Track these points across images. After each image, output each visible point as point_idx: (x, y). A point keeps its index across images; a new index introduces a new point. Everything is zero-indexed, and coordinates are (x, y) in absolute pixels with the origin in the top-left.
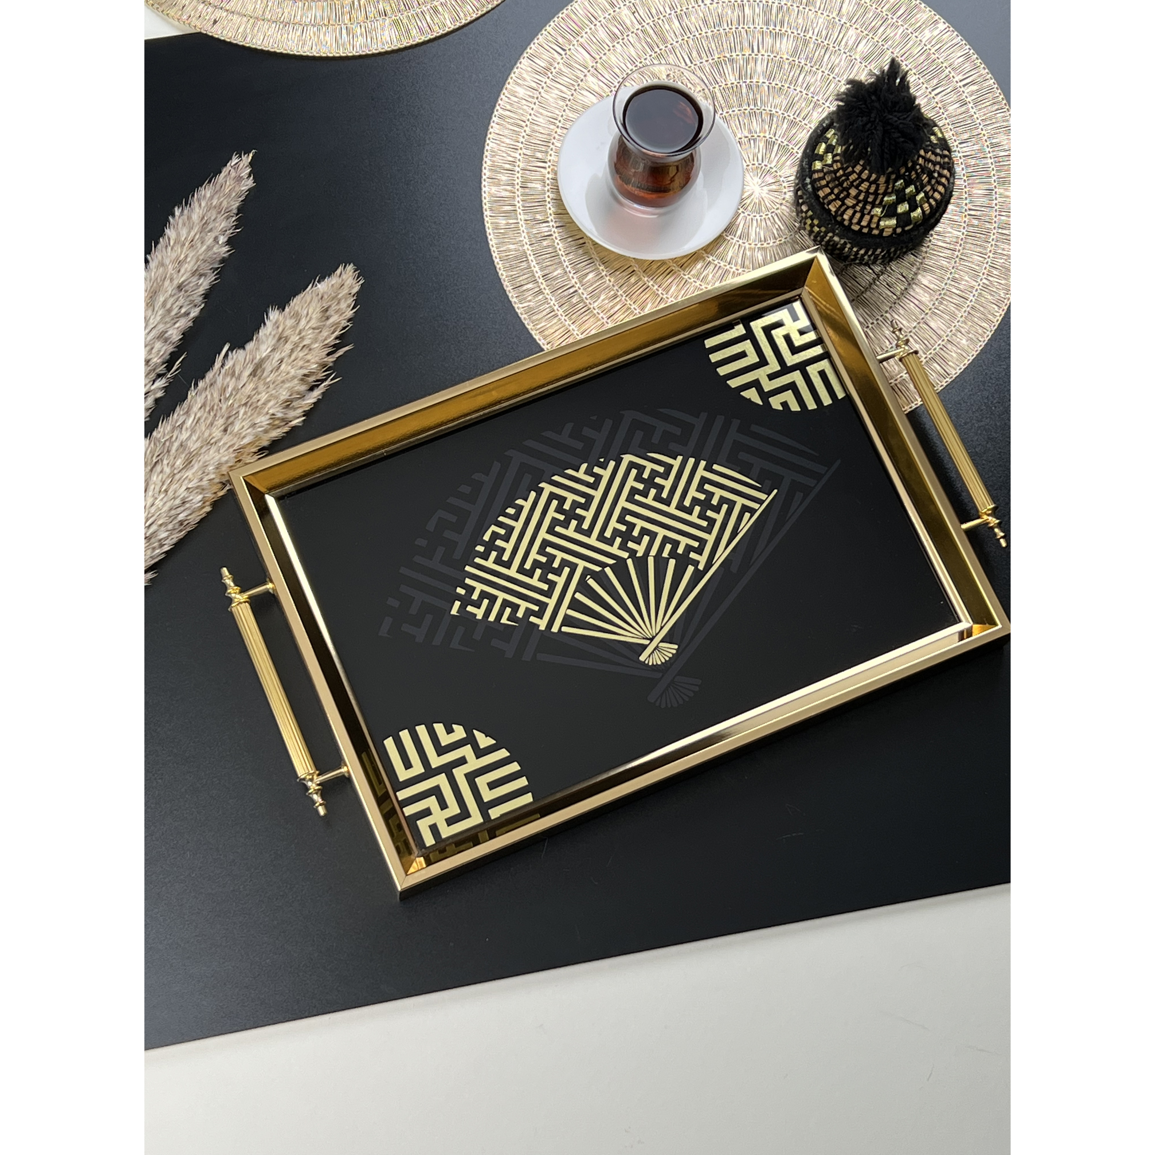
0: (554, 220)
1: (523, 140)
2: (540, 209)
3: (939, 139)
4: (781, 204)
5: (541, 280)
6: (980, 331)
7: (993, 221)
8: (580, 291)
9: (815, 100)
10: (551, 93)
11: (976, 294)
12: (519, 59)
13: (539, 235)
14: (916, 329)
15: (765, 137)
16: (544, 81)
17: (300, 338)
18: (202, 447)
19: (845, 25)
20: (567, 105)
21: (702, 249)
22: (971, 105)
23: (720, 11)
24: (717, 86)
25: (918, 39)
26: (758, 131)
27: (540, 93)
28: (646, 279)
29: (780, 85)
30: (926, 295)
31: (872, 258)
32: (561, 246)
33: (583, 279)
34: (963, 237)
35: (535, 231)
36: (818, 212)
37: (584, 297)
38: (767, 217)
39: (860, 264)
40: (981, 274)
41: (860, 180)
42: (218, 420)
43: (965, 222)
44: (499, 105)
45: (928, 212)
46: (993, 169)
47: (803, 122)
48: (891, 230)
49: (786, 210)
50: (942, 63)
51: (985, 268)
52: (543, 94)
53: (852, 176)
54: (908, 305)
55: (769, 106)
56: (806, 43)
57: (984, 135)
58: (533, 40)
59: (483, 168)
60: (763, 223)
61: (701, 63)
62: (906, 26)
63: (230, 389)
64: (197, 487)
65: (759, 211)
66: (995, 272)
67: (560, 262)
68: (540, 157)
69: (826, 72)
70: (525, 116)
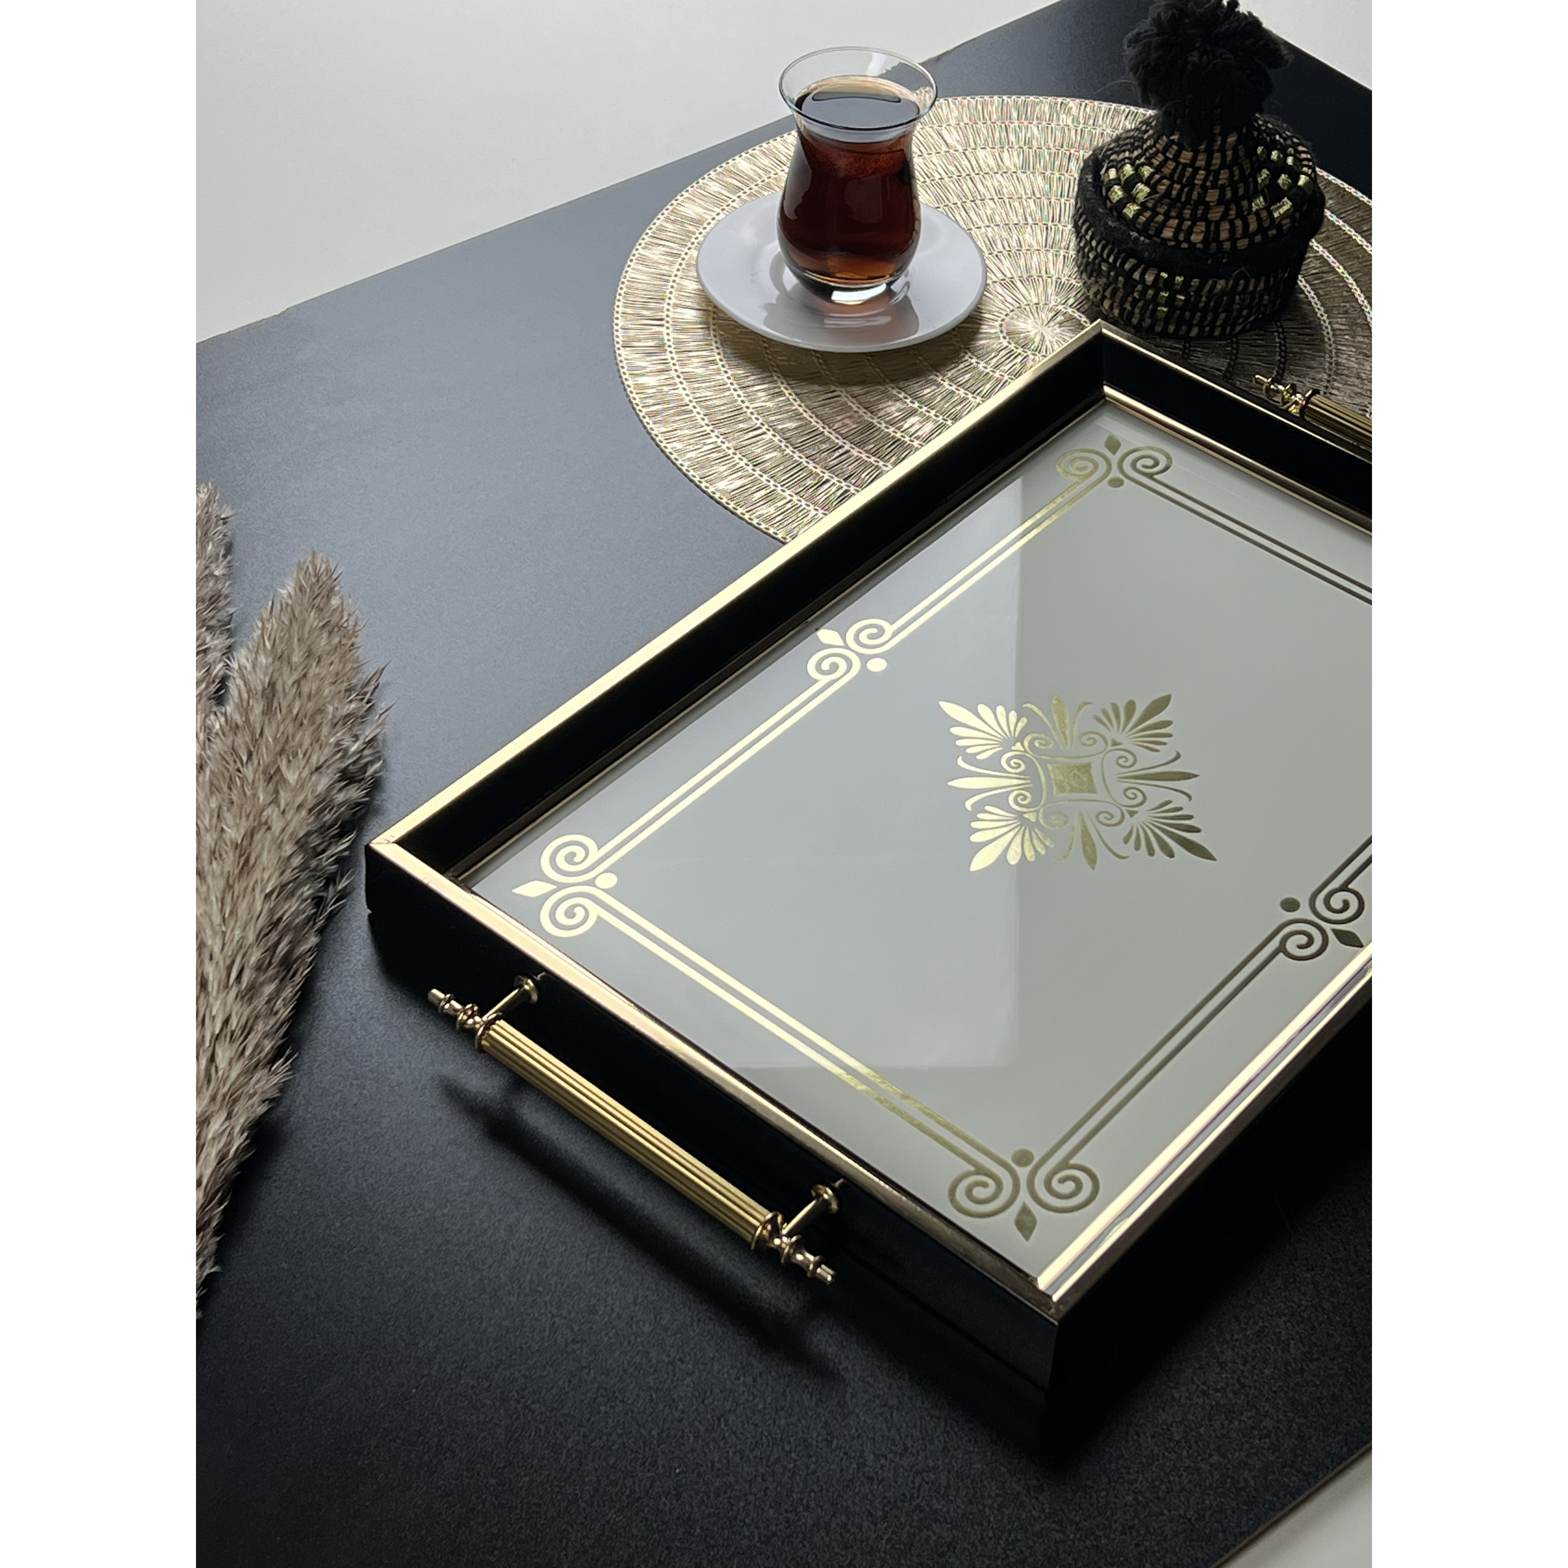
0: (834, 475)
1: (707, 422)
2: (803, 474)
9: (1011, 226)
10: (691, 363)
12: (615, 352)
13: (832, 498)
15: (995, 282)
16: (669, 357)
19: (967, 153)
20: (723, 366)
25: (1062, 125)
27: (676, 370)
35: (821, 498)
41: (1213, 173)
44: (637, 405)
48: (1288, 221)
52: (680, 370)
53: (1198, 177)
58: (611, 328)
62: (1035, 122)
69: (996, 198)
70: (682, 400)
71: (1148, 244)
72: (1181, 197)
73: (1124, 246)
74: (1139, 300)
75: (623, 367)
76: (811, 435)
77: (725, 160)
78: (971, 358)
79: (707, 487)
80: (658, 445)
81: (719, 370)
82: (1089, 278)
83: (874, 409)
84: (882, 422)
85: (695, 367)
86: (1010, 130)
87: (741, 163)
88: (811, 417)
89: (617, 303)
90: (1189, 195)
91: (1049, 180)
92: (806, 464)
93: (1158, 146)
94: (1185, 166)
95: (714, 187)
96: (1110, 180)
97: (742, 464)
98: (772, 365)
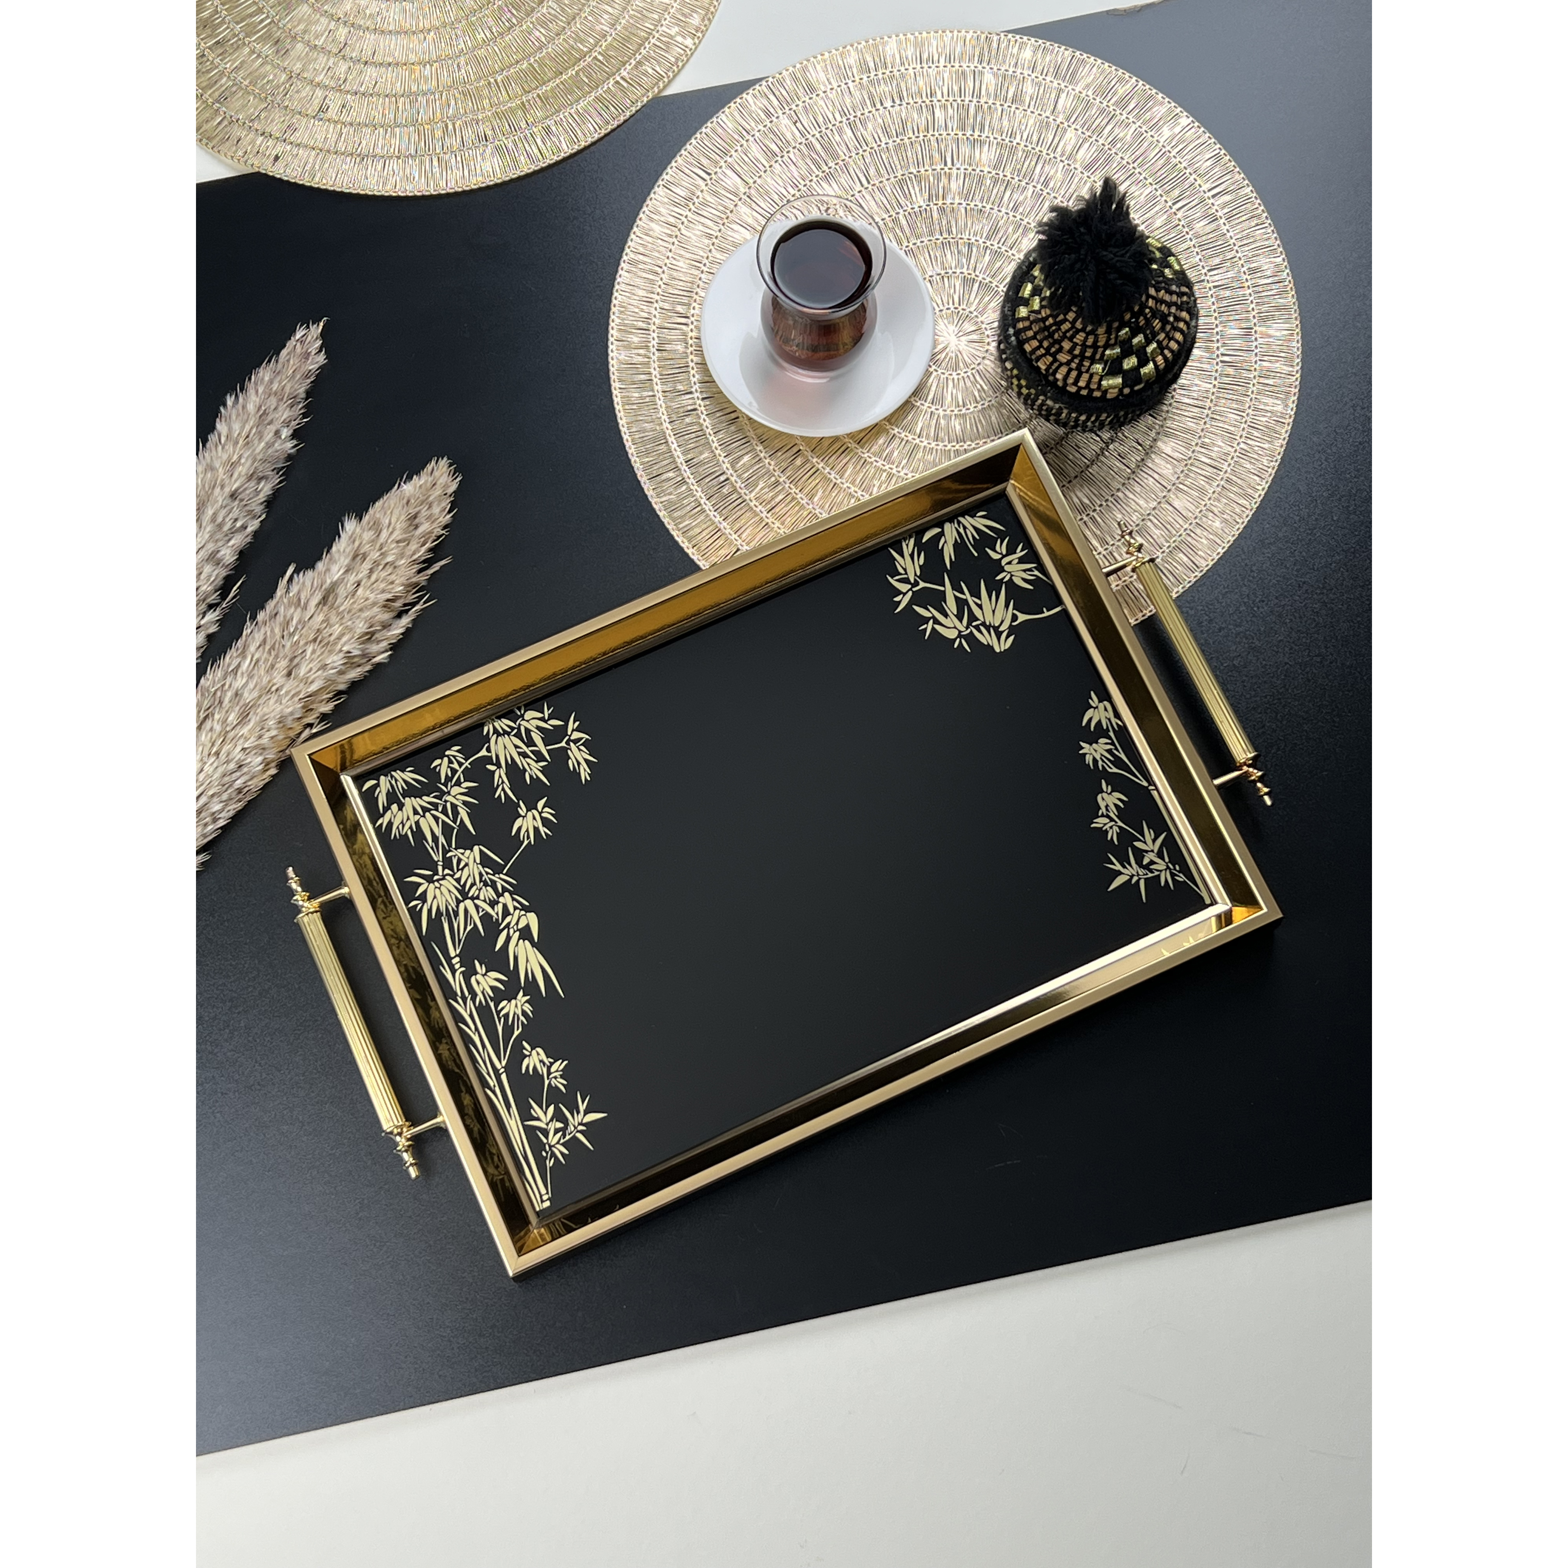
0: (699, 390)
1: (659, 290)
2: (682, 377)
3: (1175, 272)
4: (984, 358)
5: (684, 467)
6: (1238, 510)
7: (1252, 369)
8: (733, 479)
9: (1024, 223)
10: (693, 229)
11: (1232, 462)
12: (653, 188)
13: (681, 410)
14: (1157, 511)
15: (962, 273)
16: (685, 214)
17: (381, 554)
18: (260, 697)
19: (1061, 126)
20: (713, 244)
21: (885, 419)
22: (1223, 220)
23: (903, 115)
24: (901, 211)
25: (1156, 138)
26: (953, 265)
27: (679, 230)
28: (815, 460)
29: (980, 205)
30: (1169, 466)
31: (1097, 424)
32: (707, 422)
33: (737, 463)
34: (1215, 390)
35: (675, 405)
36: (1025, 370)
37: (738, 485)
38: (965, 375)
39: (1084, 431)
40: (1237, 438)
41: (1074, 330)
42: (279, 662)
43: (1216, 371)
44: (629, 247)
45: (1162, 367)
46: (1252, 302)
47: (1011, 252)
48: (1116, 390)
49: (990, 365)
50: (1185, 168)
51: (1244, 429)
52: (683, 232)
53: (1064, 325)
54: (1145, 481)
55: (967, 233)
56: (1013, 150)
57: (1240, 258)
58: (670, 163)
59: (610, 327)
60: (961, 383)
61: (881, 182)
62: (1138, 124)
63: (294, 622)
64: (255, 747)
65: (956, 368)
66: (1256, 434)
67: (709, 444)
68: (682, 311)
72: (1050, 329)
75: (647, 206)
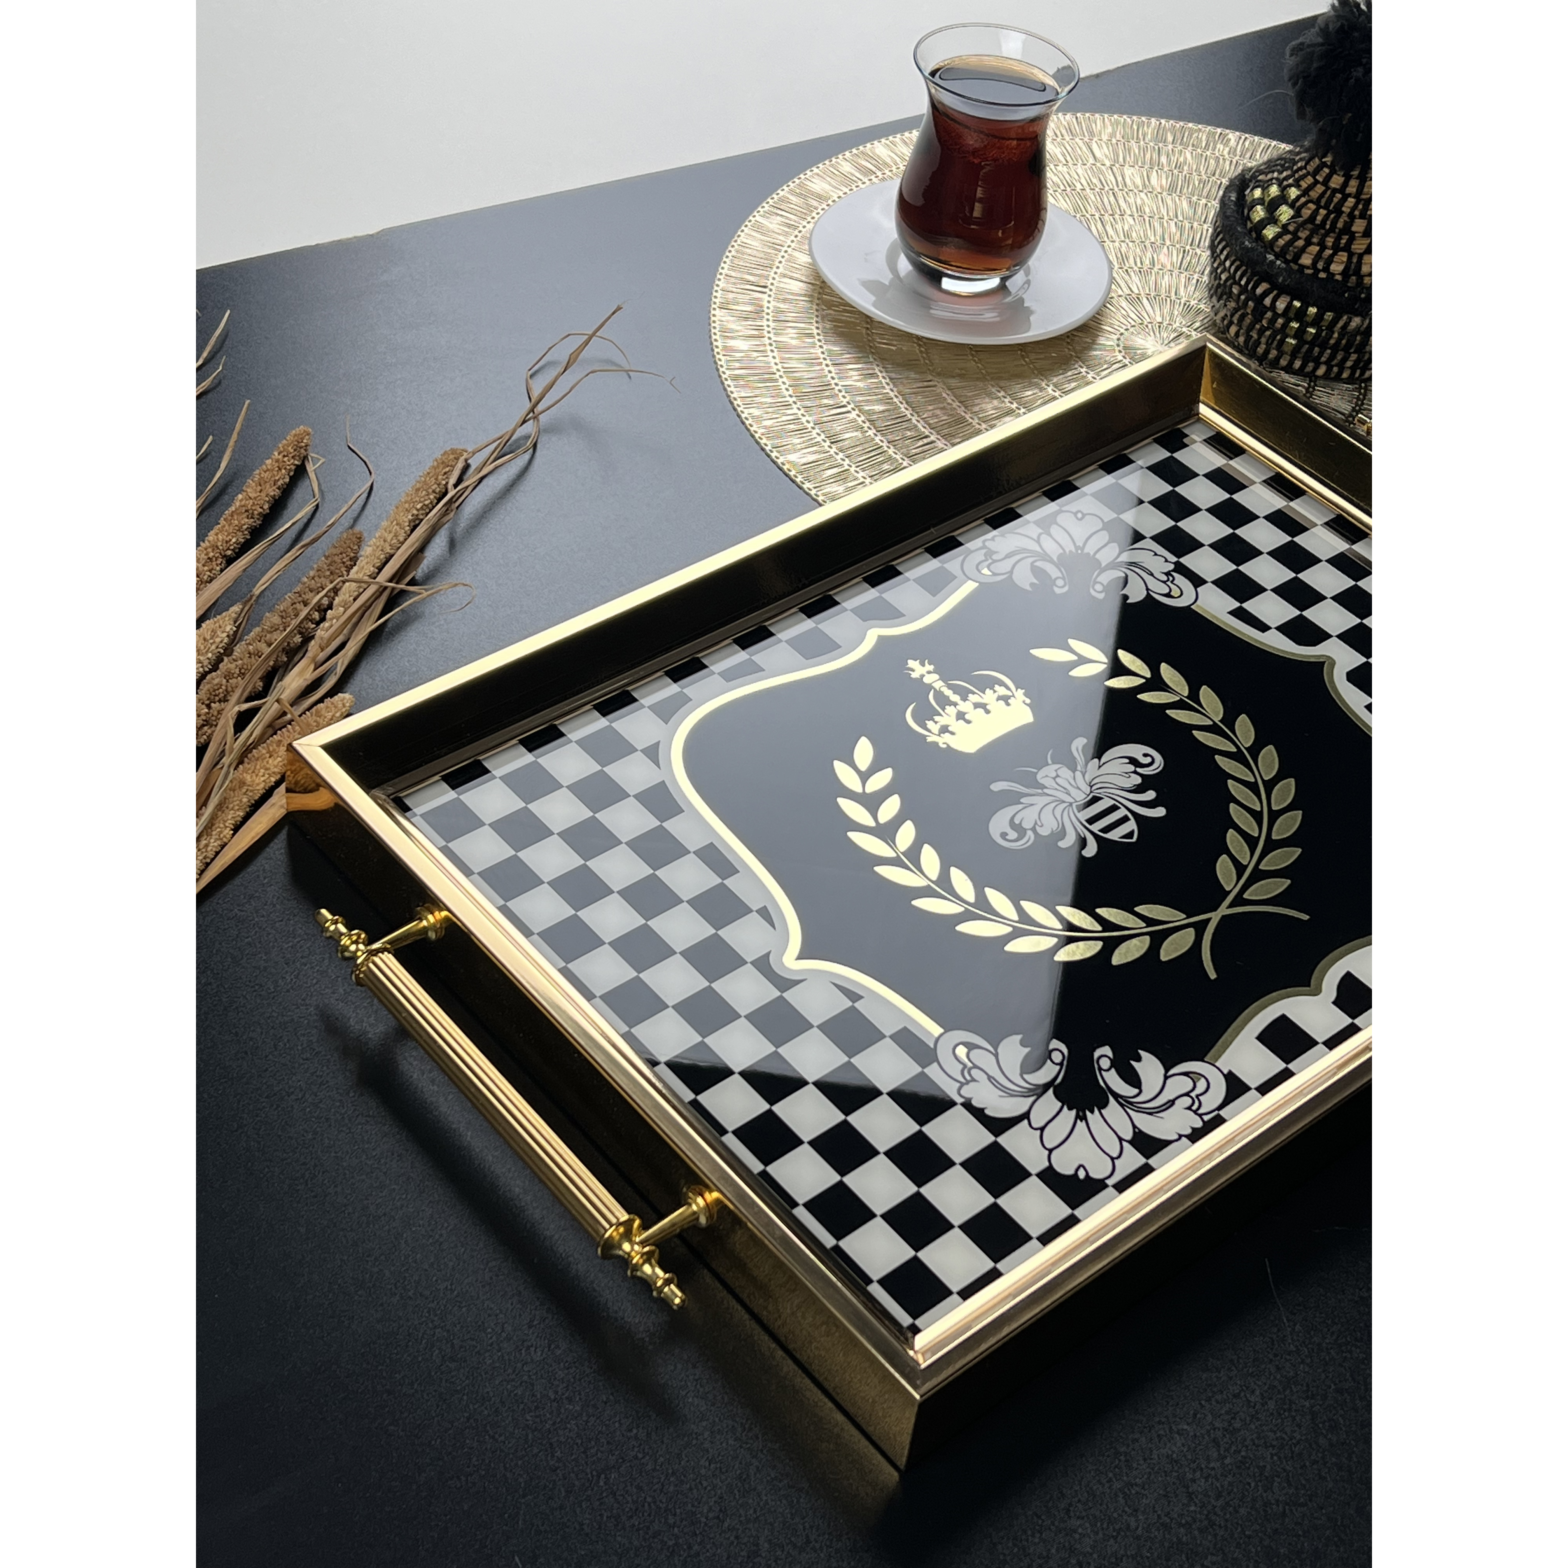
9: (1147, 243)
19: (1114, 168)
20: (819, 341)
27: (770, 338)
44: (722, 366)
47: (1156, 269)
52: (774, 339)
62: (1190, 148)
69: (1136, 215)
70: (770, 367)
71: (1283, 269)
72: (1326, 224)
73: (1258, 268)
74: (1267, 329)
75: (715, 328)
76: (899, 420)
77: (864, 142)
78: (1082, 367)
79: (777, 458)
80: (735, 410)
81: (814, 343)
82: (1218, 301)
83: (969, 403)
84: (975, 418)
85: (790, 337)
86: (1163, 152)
87: (880, 148)
88: (901, 403)
89: (722, 265)
90: (1334, 223)
91: (1193, 206)
92: (886, 449)
93: (1308, 167)
94: (1335, 191)
95: (846, 167)
96: (1254, 200)
97: (819, 439)
98: (871, 347)
